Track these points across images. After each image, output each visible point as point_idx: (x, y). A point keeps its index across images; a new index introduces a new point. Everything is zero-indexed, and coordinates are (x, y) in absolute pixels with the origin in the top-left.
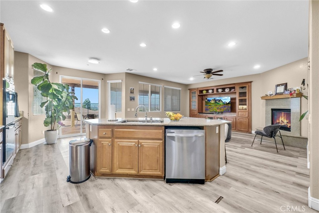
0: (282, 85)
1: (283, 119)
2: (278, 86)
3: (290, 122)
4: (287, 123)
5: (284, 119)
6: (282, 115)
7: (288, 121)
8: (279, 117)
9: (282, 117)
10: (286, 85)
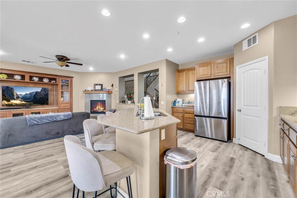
0: (100, 85)
1: (99, 107)
2: (97, 85)
3: (105, 109)
4: (103, 109)
5: (101, 107)
6: (98, 104)
7: (104, 108)
8: (97, 106)
9: (98, 106)
10: (102, 85)
